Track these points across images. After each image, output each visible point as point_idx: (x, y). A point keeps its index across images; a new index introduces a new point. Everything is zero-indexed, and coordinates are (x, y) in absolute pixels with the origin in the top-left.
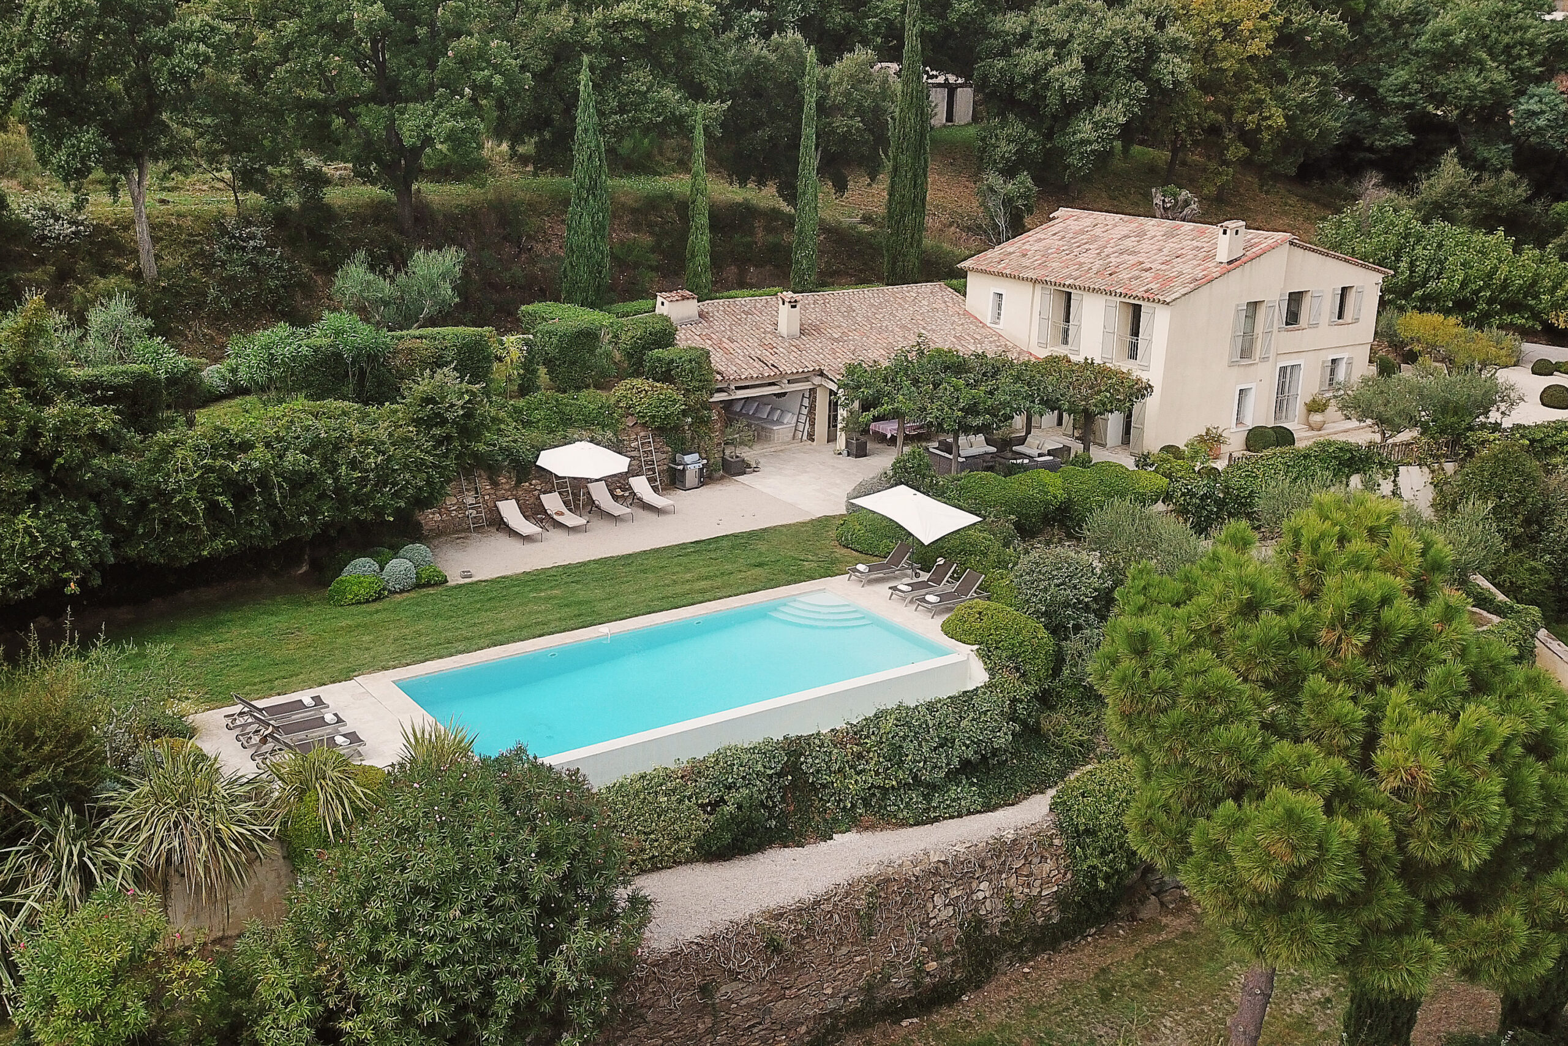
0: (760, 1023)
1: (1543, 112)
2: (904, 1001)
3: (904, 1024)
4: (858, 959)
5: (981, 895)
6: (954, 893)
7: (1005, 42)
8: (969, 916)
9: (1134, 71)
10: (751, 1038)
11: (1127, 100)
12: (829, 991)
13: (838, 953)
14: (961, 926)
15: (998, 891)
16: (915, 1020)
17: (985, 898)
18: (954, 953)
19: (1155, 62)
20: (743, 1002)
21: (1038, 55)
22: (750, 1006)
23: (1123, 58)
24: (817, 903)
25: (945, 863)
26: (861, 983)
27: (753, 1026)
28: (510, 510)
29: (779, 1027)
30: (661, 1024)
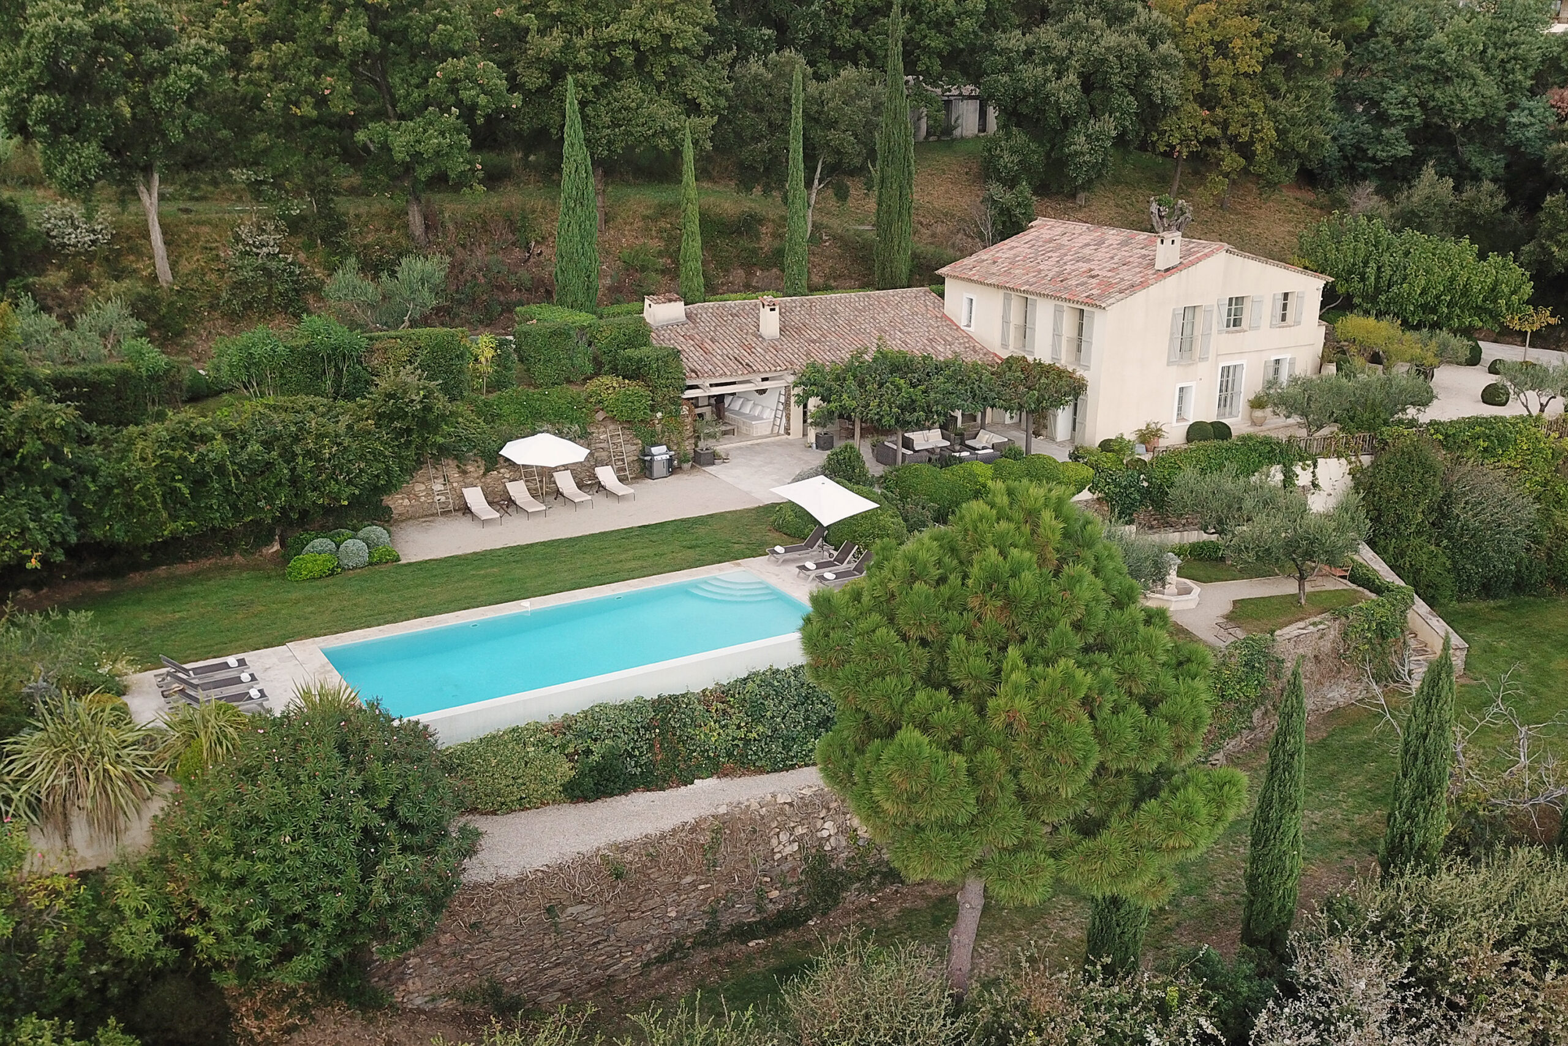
0: (605, 940)
1: (1532, 124)
2: (750, 924)
3: (750, 944)
4: (702, 887)
5: (825, 834)
6: (800, 831)
7: (1009, 58)
8: (814, 851)
9: (1127, 86)
10: (598, 953)
11: (1118, 114)
12: (673, 914)
13: (684, 881)
14: (806, 859)
15: (842, 830)
16: (761, 941)
17: (830, 836)
18: (800, 883)
19: (1146, 77)
20: (589, 922)
21: (1039, 70)
22: (595, 926)
23: (1115, 74)
24: (663, 837)
25: (791, 804)
26: (706, 908)
27: (598, 943)
28: (474, 497)
29: (624, 944)
30: (508, 940)
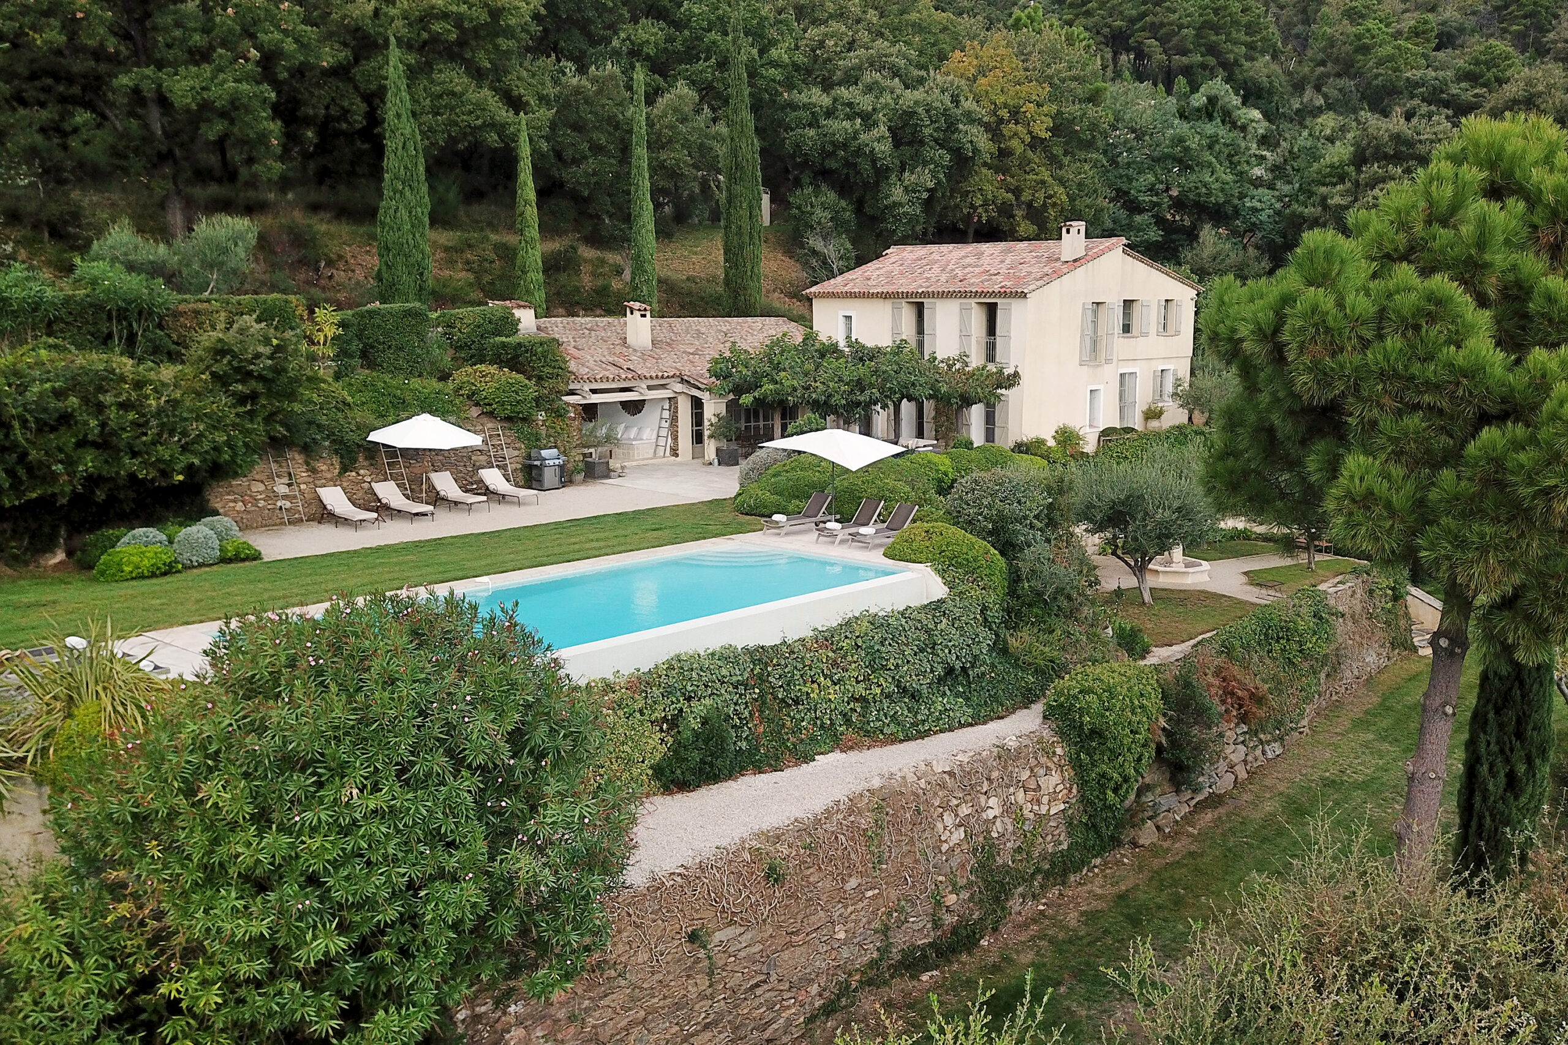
0: (765, 982)
2: (922, 949)
3: (925, 977)
4: (870, 894)
5: (991, 814)
6: (965, 810)
7: (813, 113)
8: (981, 839)
9: (936, 140)
10: (757, 1002)
11: (932, 166)
12: (842, 935)
13: (848, 887)
14: (975, 850)
15: (1008, 808)
16: (935, 973)
17: (995, 817)
18: (970, 884)
19: (953, 133)
20: (742, 954)
21: (846, 124)
22: (751, 958)
23: (926, 126)
24: (818, 820)
25: (952, 773)
26: (876, 925)
27: (757, 985)
29: (787, 986)
30: (641, 988)
